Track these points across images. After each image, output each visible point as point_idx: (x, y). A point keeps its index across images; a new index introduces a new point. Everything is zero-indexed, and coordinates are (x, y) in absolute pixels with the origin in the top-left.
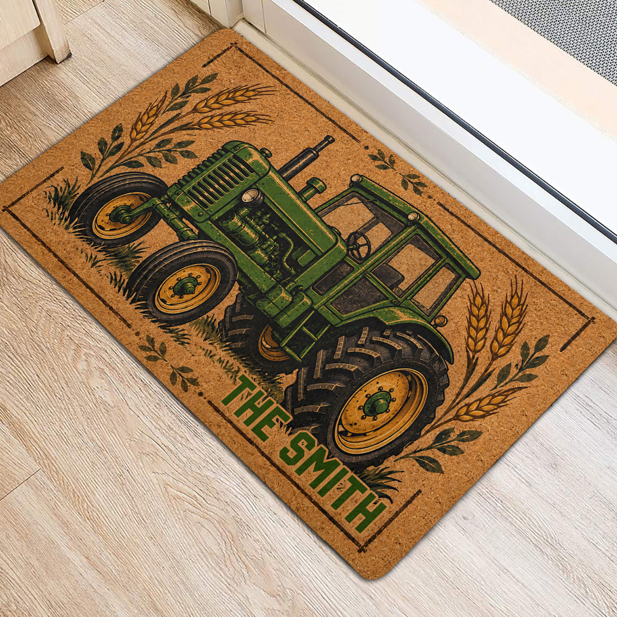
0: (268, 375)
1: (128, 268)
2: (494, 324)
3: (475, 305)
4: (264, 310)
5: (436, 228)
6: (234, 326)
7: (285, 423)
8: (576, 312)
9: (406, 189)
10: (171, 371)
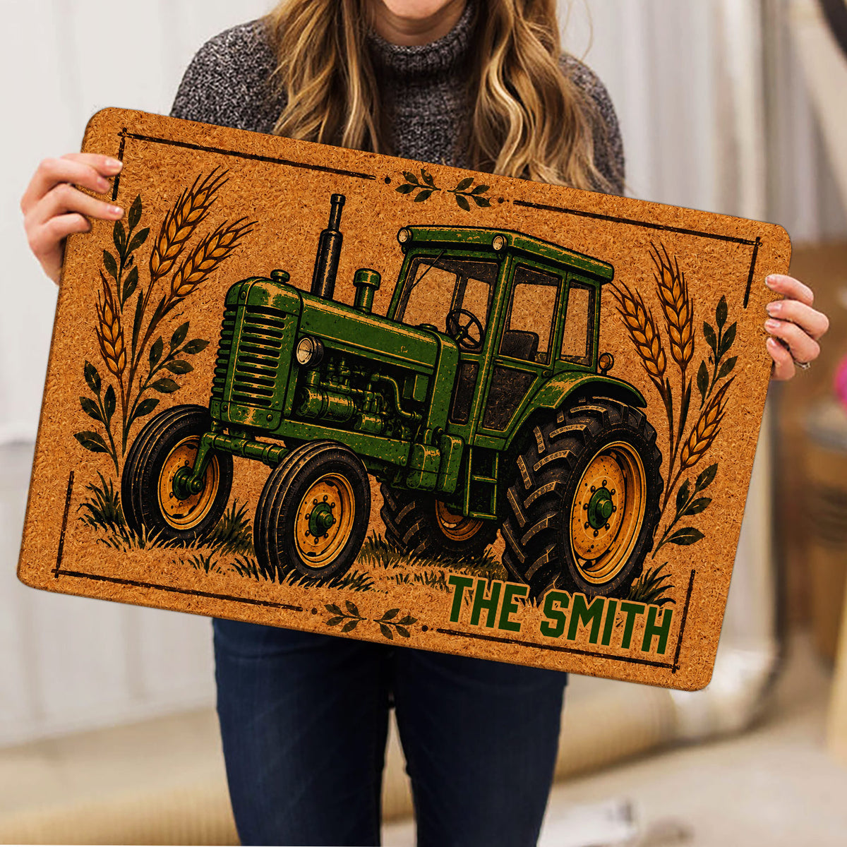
0: (475, 559)
1: (246, 544)
2: (662, 325)
3: (631, 315)
4: (421, 487)
5: (532, 241)
6: (403, 527)
7: (526, 597)
8: (737, 244)
9: (468, 209)
10: (379, 626)
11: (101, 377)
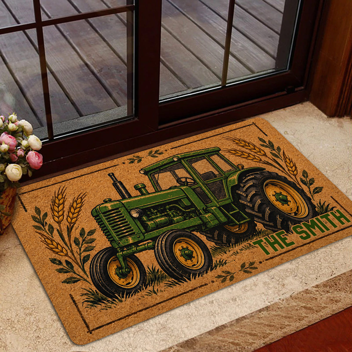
0: (255, 233)
1: (165, 277)
2: (248, 151)
3: (235, 154)
4: (214, 225)
5: (185, 154)
6: (220, 239)
7: (286, 233)
8: (248, 126)
9: (157, 157)
10: (243, 272)
11: (60, 260)
